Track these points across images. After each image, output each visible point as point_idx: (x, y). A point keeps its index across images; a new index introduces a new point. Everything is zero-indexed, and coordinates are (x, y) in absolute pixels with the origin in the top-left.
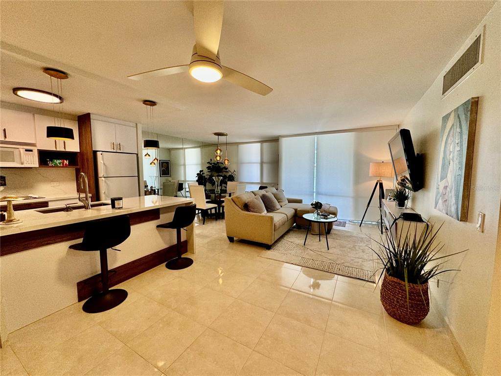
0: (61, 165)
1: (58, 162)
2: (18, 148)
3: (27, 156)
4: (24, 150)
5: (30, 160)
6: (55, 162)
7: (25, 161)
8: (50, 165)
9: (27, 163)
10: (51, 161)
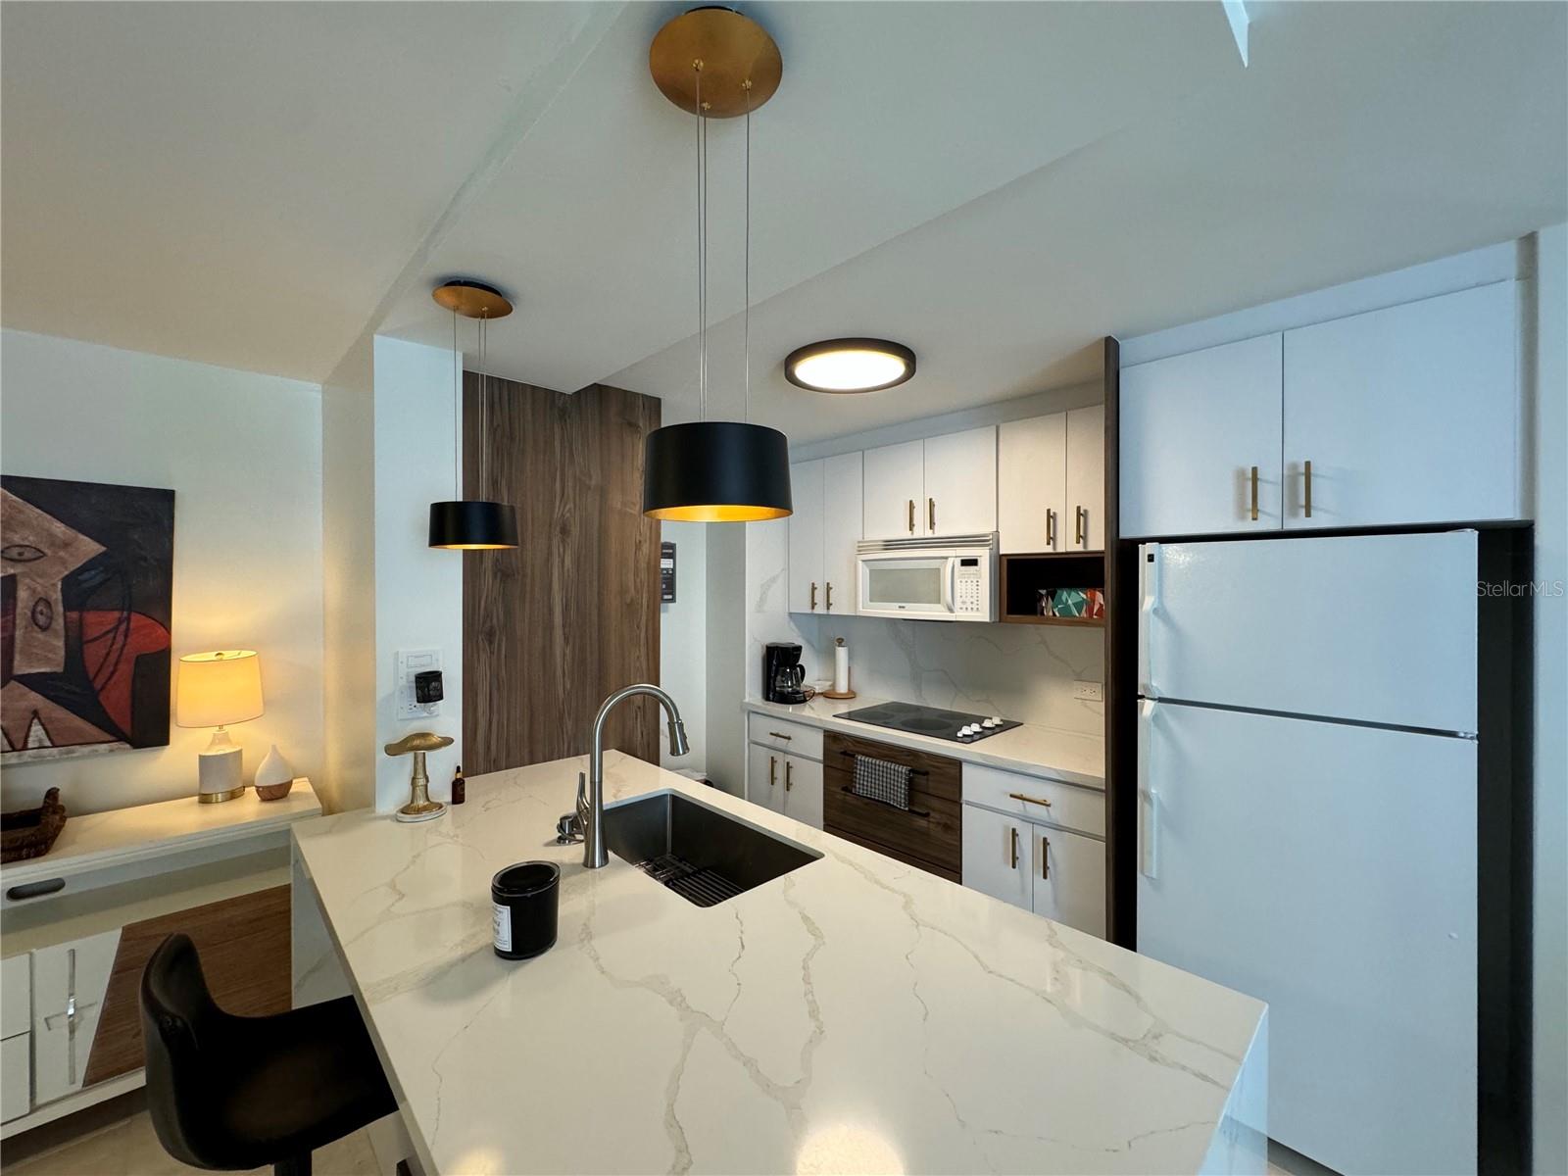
0: (1084, 614)
1: (1072, 598)
2: (946, 558)
3: (964, 581)
4: (958, 562)
5: (969, 595)
6: (1064, 598)
7: (958, 600)
8: (1048, 613)
9: (961, 608)
10: (1052, 595)
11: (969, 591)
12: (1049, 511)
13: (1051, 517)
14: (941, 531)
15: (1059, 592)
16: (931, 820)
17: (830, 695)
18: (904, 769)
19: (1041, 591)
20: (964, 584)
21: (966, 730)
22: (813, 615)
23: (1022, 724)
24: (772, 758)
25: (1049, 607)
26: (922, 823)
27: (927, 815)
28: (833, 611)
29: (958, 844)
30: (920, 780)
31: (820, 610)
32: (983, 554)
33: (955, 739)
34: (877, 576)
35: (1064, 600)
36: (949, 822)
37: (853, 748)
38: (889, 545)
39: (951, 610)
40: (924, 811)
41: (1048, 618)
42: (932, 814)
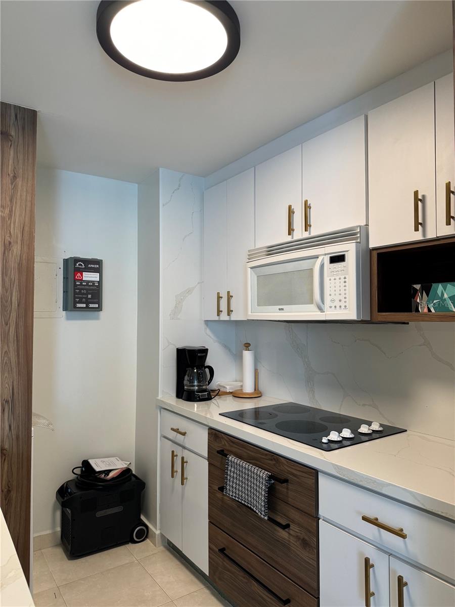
1: (448, 292)
2: (317, 257)
3: (332, 278)
4: (327, 260)
5: (337, 292)
6: (439, 292)
7: (327, 299)
8: (423, 309)
9: (331, 307)
10: (427, 289)
11: (337, 288)
12: (416, 193)
13: (419, 200)
14: (315, 231)
15: (434, 285)
16: (291, 532)
17: (237, 395)
18: (264, 474)
19: (415, 286)
20: (333, 281)
21: (334, 436)
22: (219, 321)
23: (406, 431)
24: (173, 452)
25: (423, 303)
26: (283, 534)
27: (287, 526)
28: (234, 317)
29: (315, 564)
30: (281, 488)
31: (224, 317)
32: (350, 249)
33: (318, 445)
34: (263, 280)
35: (440, 294)
36: (306, 538)
37: (228, 447)
38: (272, 250)
39: (321, 309)
40: (284, 523)
41: (424, 314)
42: (292, 526)
